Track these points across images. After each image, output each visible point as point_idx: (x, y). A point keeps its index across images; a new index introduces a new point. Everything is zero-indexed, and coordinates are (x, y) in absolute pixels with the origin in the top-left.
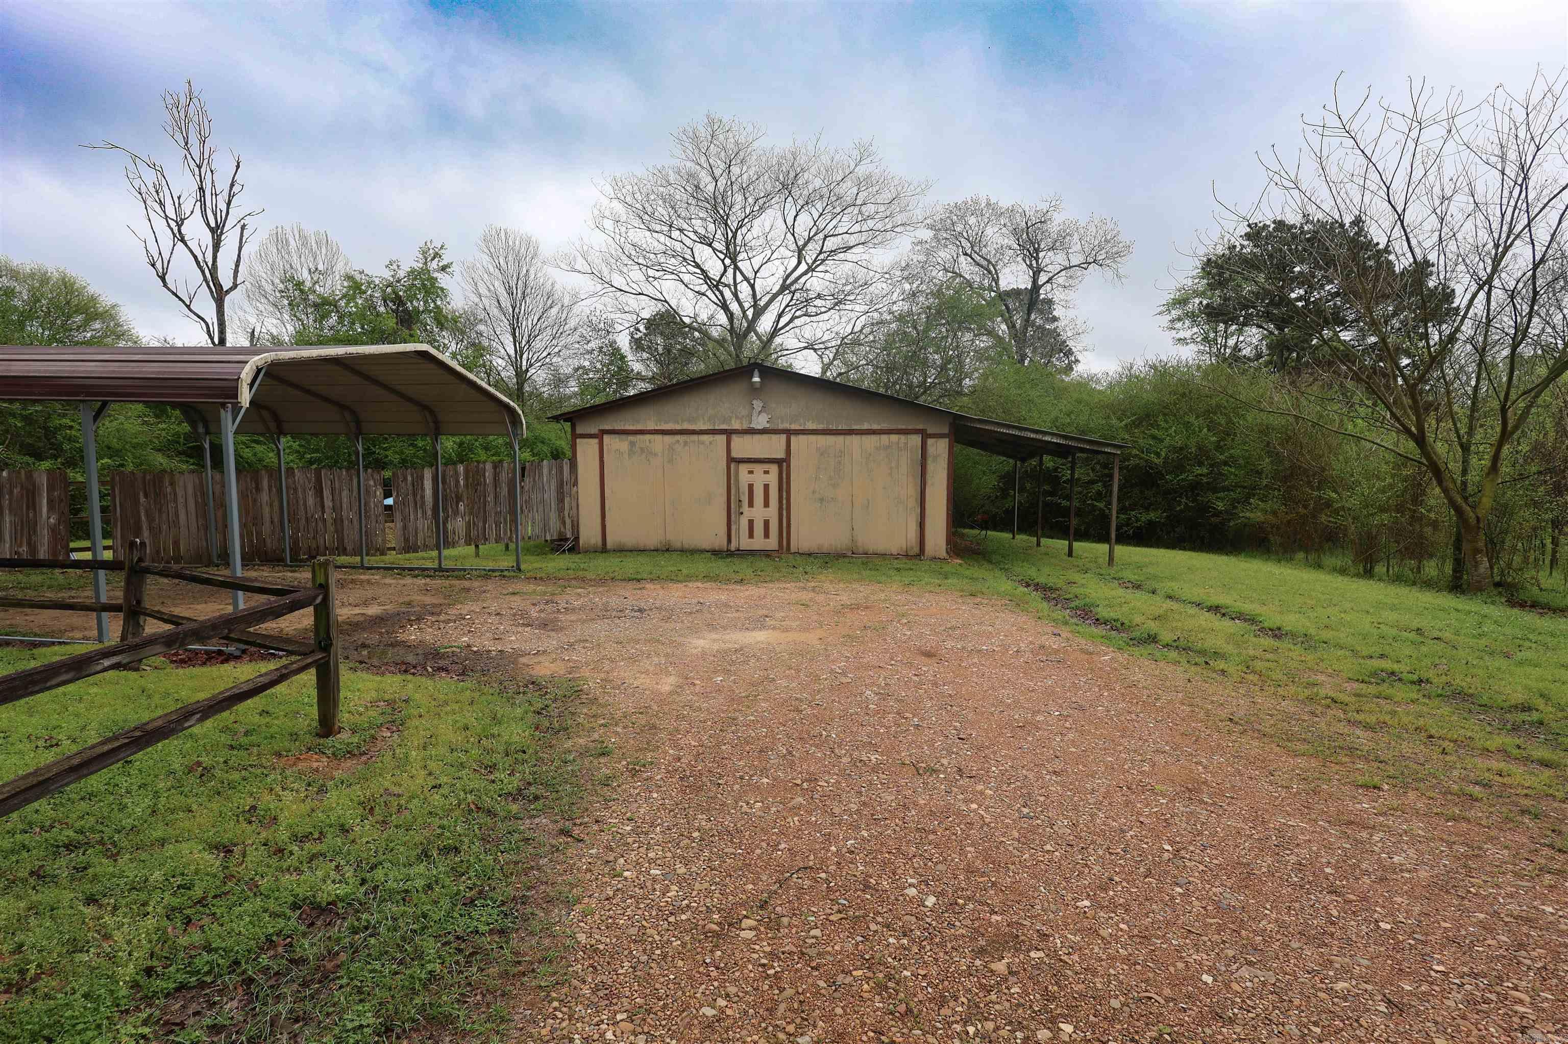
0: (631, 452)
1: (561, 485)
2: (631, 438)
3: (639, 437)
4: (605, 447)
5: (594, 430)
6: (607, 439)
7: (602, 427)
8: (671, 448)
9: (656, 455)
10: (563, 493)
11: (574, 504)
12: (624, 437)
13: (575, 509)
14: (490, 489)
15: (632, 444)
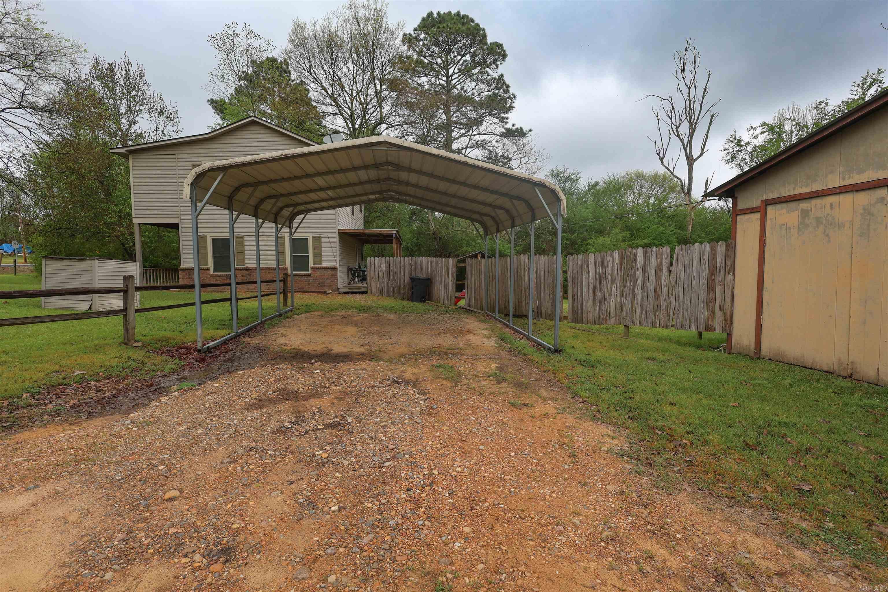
0: (803, 226)
1: (713, 270)
2: (804, 205)
3: (814, 202)
4: (768, 223)
5: (756, 203)
6: (771, 210)
7: (765, 197)
8: (868, 212)
9: (841, 226)
10: (714, 280)
11: (728, 294)
12: (793, 205)
13: (728, 300)
14: (639, 274)
15: (805, 214)
